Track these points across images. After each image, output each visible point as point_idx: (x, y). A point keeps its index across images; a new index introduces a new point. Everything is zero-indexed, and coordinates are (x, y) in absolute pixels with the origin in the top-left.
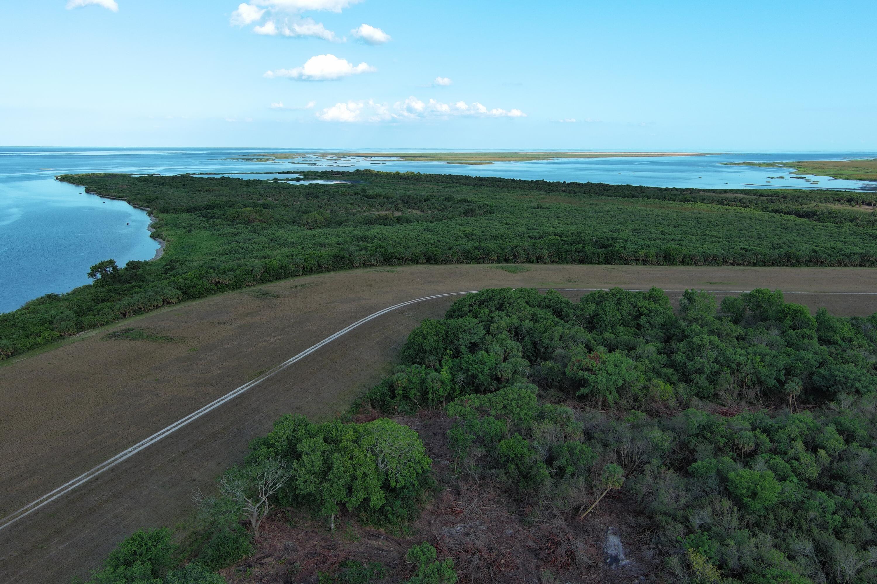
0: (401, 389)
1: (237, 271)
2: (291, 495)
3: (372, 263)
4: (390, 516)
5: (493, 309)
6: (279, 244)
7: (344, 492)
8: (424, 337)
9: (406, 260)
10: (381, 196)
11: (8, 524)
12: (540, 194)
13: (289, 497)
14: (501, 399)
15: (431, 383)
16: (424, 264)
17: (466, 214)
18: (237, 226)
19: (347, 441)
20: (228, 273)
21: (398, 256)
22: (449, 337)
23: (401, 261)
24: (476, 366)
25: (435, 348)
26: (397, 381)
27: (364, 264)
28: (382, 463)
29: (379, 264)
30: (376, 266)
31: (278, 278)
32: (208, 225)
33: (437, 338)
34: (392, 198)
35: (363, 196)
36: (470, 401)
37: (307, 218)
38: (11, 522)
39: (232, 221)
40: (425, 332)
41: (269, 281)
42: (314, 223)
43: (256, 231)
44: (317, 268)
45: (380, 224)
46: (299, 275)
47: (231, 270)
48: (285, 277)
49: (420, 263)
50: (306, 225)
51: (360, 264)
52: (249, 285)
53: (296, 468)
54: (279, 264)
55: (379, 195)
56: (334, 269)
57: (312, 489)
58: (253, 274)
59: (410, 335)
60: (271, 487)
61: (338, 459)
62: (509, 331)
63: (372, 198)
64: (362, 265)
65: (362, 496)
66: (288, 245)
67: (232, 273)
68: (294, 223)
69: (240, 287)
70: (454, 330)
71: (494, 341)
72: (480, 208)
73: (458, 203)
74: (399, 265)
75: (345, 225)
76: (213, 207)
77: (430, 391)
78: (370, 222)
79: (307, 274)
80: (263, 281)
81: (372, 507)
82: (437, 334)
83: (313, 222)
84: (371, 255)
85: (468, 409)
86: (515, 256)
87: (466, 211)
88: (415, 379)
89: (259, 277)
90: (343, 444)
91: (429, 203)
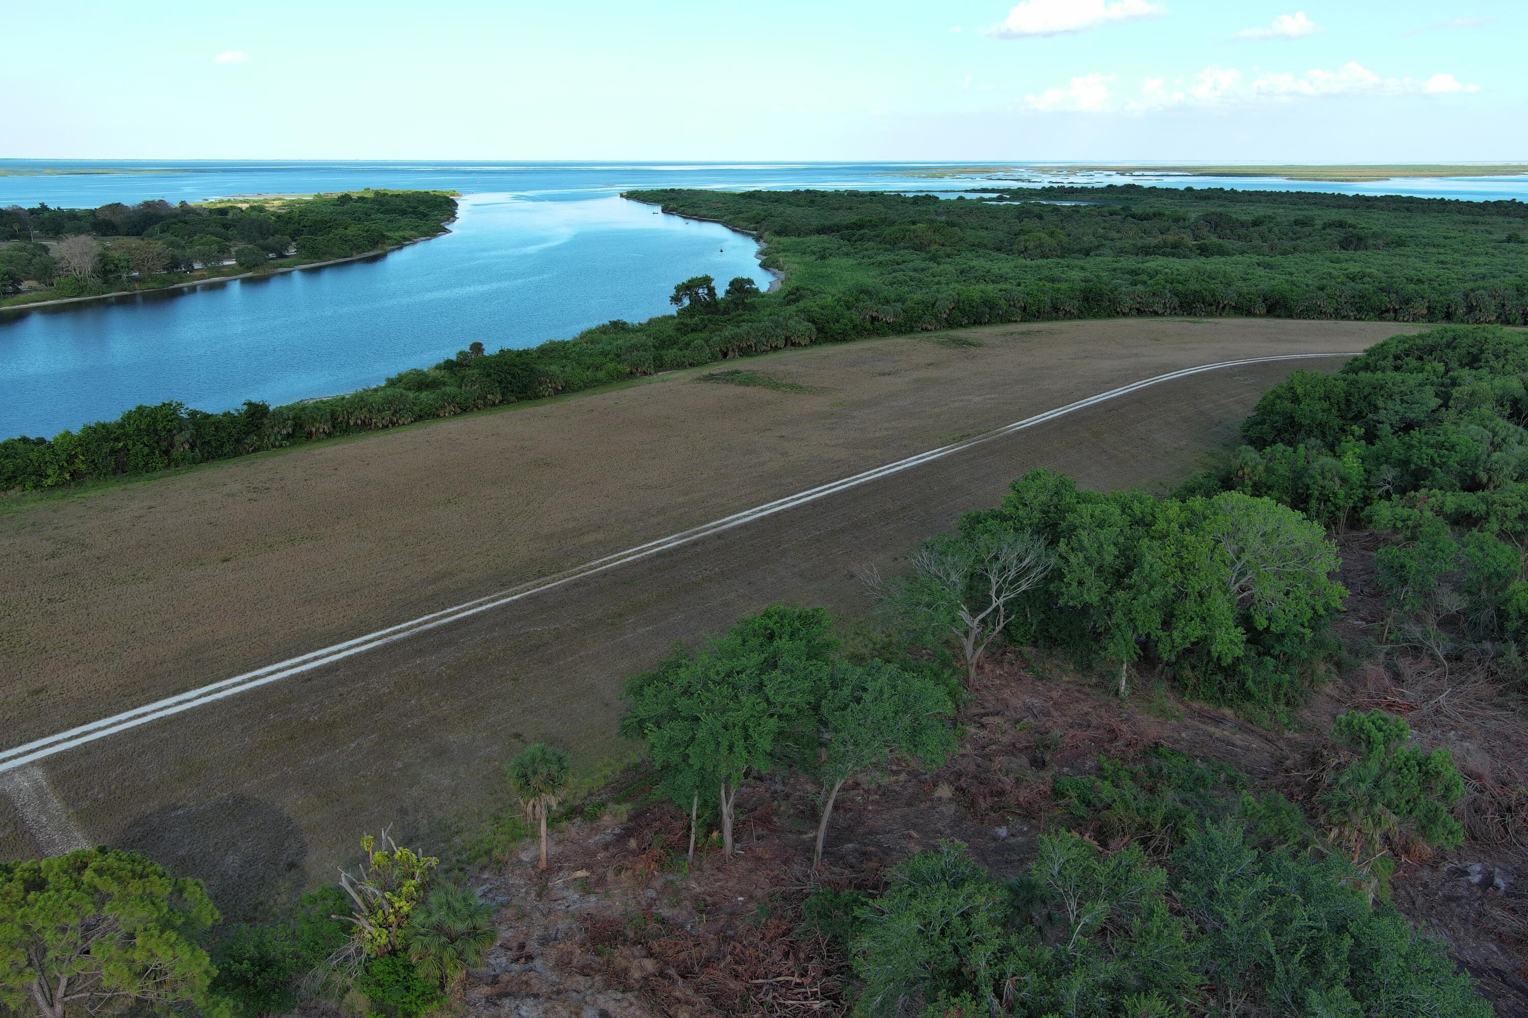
0: (1250, 483)
1: (909, 303)
2: (1035, 622)
3: (1156, 308)
4: (1249, 683)
5: (1454, 364)
6: (975, 278)
7: (1157, 617)
8: (1296, 400)
9: (1224, 308)
10: (1164, 215)
11: (564, 581)
12: (1510, 223)
13: (1032, 625)
14: (1517, 499)
15: (1319, 478)
16: (1261, 316)
17: (1345, 245)
18: (902, 252)
19: (1169, 521)
20: (893, 304)
21: (1209, 298)
22: (1353, 406)
23: (1214, 308)
24: (1431, 451)
25: (1320, 424)
26: (1242, 469)
27: (1138, 309)
28: (1235, 583)
29: (1168, 311)
30: (1163, 315)
31: (977, 322)
32: (853, 251)
33: (1326, 405)
34: (1184, 220)
35: (1127, 216)
36: (1433, 499)
37: (1026, 241)
38: (567, 580)
39: (893, 244)
40: (1299, 390)
41: (961, 326)
42: (1039, 250)
43: (934, 258)
44: (1049, 309)
45: (1164, 254)
46: (1016, 321)
47: (899, 301)
48: (989, 323)
49: (1255, 315)
50: (1022, 252)
51: (1130, 309)
52: (927, 330)
53: (1064, 554)
54: (981, 297)
55: (1160, 214)
56: (1080, 316)
57: (1093, 597)
58: (935, 310)
59: (1264, 398)
60: (1011, 584)
61: (1149, 548)
62: (1500, 402)
63: (1146, 219)
64: (1134, 312)
65: (1195, 631)
66: (994, 278)
67: (899, 305)
68: (999, 250)
69: (911, 330)
70: (1367, 390)
71: (1461, 419)
72: (1375, 235)
73: (1324, 228)
74: (1210, 315)
75: (1097, 255)
76: (860, 226)
77: (1316, 493)
78: (1147, 251)
79: (1029, 321)
80: (951, 323)
81: (1215, 655)
82: (1327, 398)
83: (1036, 248)
84: (1154, 294)
85: (1429, 514)
86: (1471, 309)
87: (1346, 239)
88: (1282, 469)
89: (945, 316)
90: (1161, 525)
91: (1263, 228)
